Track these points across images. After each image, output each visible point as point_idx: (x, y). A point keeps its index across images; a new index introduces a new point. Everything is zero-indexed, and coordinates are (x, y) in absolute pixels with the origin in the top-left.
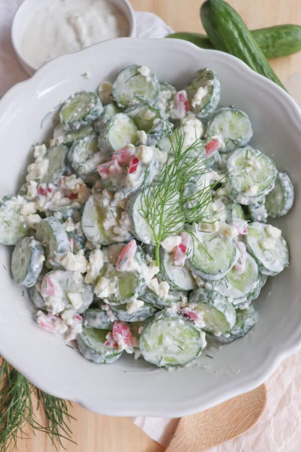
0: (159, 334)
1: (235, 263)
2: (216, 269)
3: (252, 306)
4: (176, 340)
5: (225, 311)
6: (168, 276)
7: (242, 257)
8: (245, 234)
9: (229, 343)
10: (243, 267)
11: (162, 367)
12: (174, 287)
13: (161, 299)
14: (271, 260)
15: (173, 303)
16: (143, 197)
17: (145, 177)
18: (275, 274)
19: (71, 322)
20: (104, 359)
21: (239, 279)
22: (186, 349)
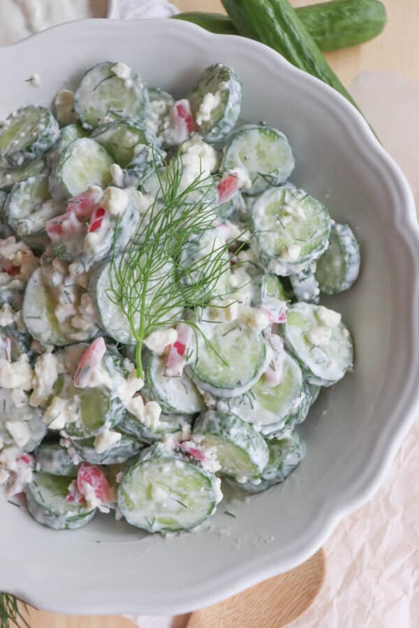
0: (146, 484)
1: (265, 369)
2: (233, 381)
3: (296, 434)
4: (174, 492)
5: (248, 446)
6: (157, 392)
7: (276, 359)
8: (281, 322)
9: (260, 492)
10: (279, 375)
11: (157, 532)
12: (168, 410)
13: (149, 429)
14: (325, 361)
15: (167, 435)
16: (113, 270)
17: (115, 238)
18: (331, 384)
19: (13, 466)
20: (65, 522)
21: (272, 393)
22: (191, 505)
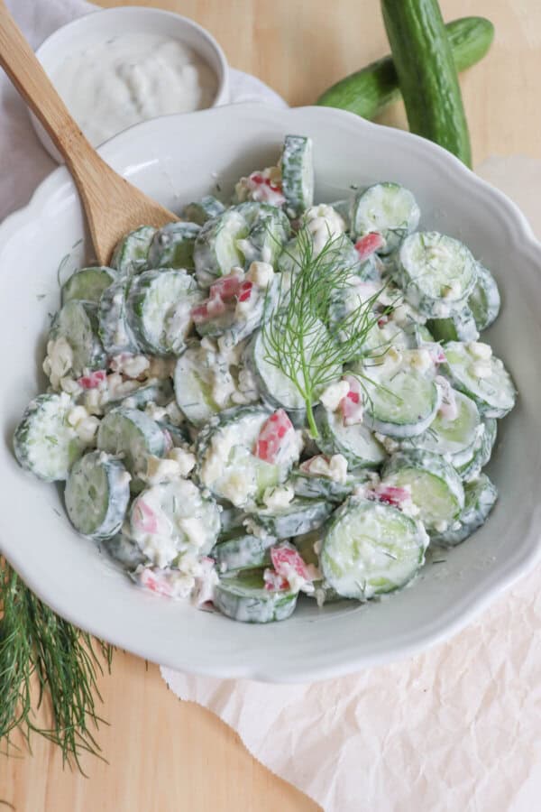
0: (351, 542)
1: (439, 405)
2: (413, 416)
3: (483, 474)
4: (380, 544)
5: (444, 474)
6: (340, 444)
7: (448, 395)
8: (442, 361)
9: (463, 541)
10: (454, 411)
11: (369, 599)
12: (354, 462)
13: (338, 483)
14: (494, 392)
15: (357, 485)
16: (265, 338)
17: (265, 306)
18: (507, 412)
19: (198, 571)
20: (273, 609)
21: (453, 427)
22: (399, 555)
